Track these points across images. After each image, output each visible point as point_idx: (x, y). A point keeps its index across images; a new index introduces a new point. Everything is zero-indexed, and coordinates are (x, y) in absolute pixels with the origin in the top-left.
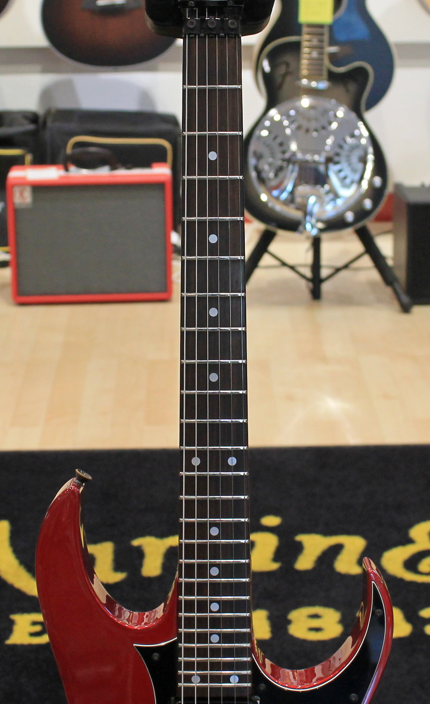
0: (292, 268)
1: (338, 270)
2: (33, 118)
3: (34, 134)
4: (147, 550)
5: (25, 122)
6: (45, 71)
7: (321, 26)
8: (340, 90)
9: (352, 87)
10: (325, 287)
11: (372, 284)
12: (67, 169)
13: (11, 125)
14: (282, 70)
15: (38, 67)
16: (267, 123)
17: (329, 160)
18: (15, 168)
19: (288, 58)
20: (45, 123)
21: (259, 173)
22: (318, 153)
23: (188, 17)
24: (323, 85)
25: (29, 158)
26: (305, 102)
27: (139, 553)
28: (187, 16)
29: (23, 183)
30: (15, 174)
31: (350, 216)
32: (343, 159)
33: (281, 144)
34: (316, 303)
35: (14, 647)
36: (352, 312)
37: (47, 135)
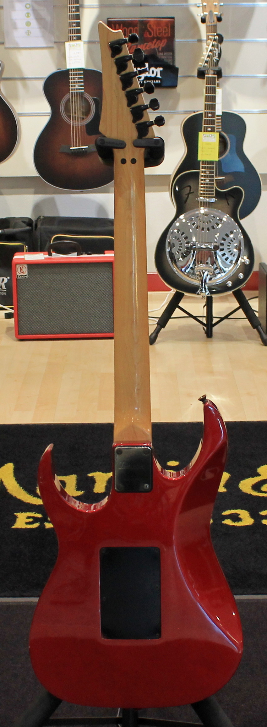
0: (195, 318)
1: (222, 319)
2: (29, 222)
3: (30, 232)
4: (97, 479)
5: (24, 225)
6: (36, 193)
7: (212, 163)
8: (224, 203)
9: (231, 201)
10: (215, 329)
11: (245, 328)
12: (50, 254)
13: (14, 227)
14: (187, 190)
15: (32, 190)
16: (178, 224)
17: (216, 248)
18: (17, 253)
19: (191, 183)
20: (36, 225)
21: (172, 255)
22: (210, 243)
24: (213, 200)
25: (26, 248)
26: (203, 210)
27: (93, 481)
29: (23, 263)
30: (17, 257)
31: (230, 284)
32: (225, 247)
33: (186, 238)
34: (209, 339)
35: (17, 529)
36: (231, 344)
37: (38, 233)
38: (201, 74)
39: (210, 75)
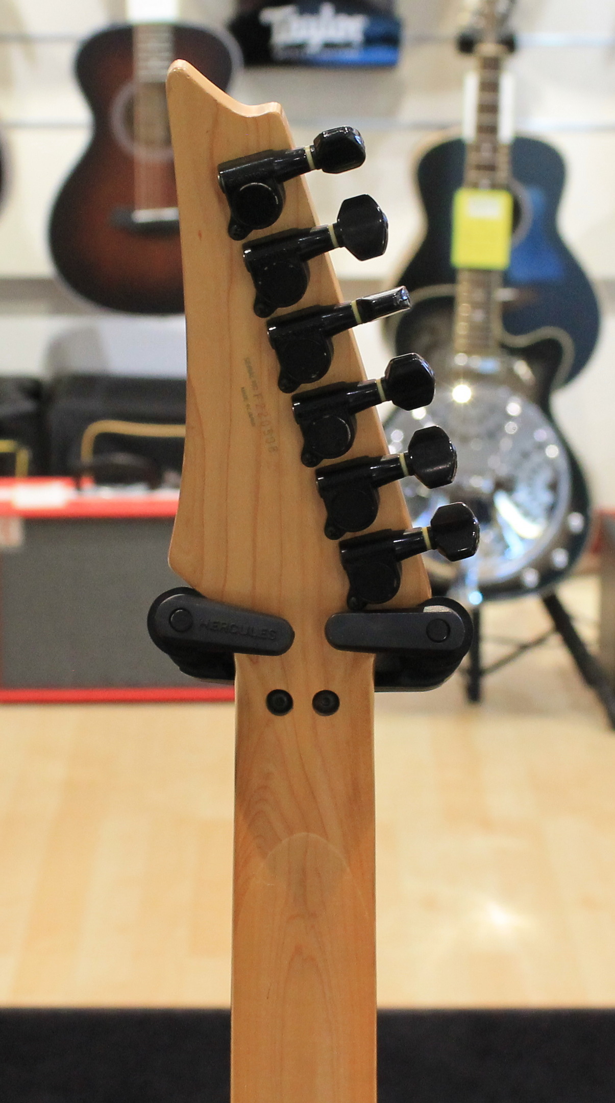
2: (33, 389)
5: (20, 397)
7: (488, 272)
10: (489, 682)
12: (80, 488)
14: (425, 340)
17: (498, 486)
22: (483, 475)
25: (23, 458)
26: (463, 393)
29: (7, 514)
34: (474, 705)
38: (466, 44)
39: (489, 48)
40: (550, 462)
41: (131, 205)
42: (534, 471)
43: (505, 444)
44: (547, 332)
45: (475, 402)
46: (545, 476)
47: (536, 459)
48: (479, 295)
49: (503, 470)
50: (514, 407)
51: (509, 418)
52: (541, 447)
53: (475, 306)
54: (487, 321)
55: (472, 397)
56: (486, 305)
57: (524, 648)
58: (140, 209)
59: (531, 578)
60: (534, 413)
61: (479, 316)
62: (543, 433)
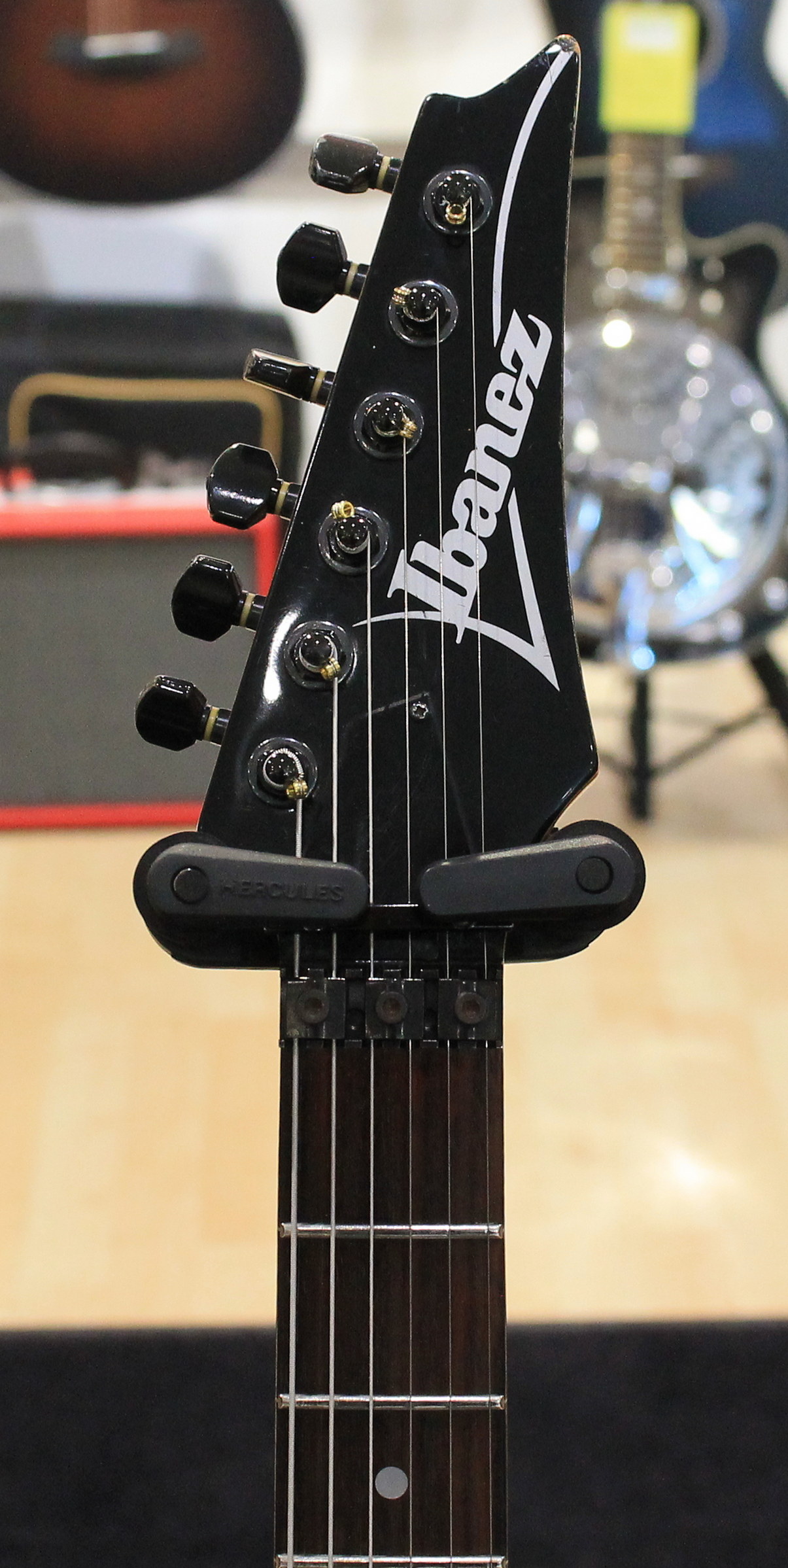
23: (300, 976)
28: (297, 971)
40: (761, 442)
41: (81, 26)
42: (735, 456)
43: (690, 412)
44: (751, 233)
45: (637, 346)
46: (750, 466)
47: (737, 436)
48: (645, 174)
49: (685, 454)
50: (700, 352)
51: (693, 371)
52: (742, 415)
53: (638, 191)
54: (658, 216)
55: (633, 337)
56: (655, 191)
57: (724, 731)
58: (96, 33)
59: (731, 626)
60: (732, 362)
61: (644, 208)
62: (747, 392)
